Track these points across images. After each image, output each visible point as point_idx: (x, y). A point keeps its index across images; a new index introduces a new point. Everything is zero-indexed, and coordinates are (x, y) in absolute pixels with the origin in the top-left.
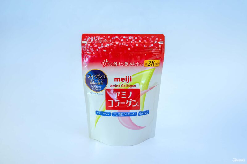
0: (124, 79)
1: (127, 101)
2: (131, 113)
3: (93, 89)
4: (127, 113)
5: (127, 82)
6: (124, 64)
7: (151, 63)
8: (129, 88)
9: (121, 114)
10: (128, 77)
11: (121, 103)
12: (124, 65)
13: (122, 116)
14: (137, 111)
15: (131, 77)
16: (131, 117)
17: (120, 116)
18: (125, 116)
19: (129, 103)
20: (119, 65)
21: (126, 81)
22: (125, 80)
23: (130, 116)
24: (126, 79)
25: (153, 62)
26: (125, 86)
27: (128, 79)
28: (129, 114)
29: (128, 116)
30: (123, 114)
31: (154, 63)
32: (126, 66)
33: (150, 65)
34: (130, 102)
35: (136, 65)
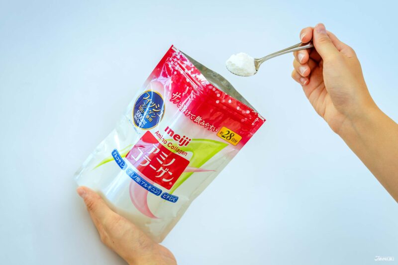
0: (179, 138)
1: (161, 169)
2: (154, 187)
3: (135, 117)
4: (149, 185)
5: (181, 144)
6: (194, 118)
7: (229, 135)
8: (177, 153)
9: (138, 179)
10: (187, 138)
11: (151, 166)
12: (193, 120)
13: (138, 183)
14: (164, 190)
15: (190, 140)
16: (149, 192)
17: (136, 181)
18: (143, 186)
19: (161, 171)
20: (187, 113)
21: (180, 142)
22: (179, 140)
23: (150, 190)
24: (182, 139)
25: (232, 135)
26: (173, 147)
27: (185, 141)
28: (150, 187)
29: (146, 188)
30: (141, 182)
31: (232, 137)
32: (195, 122)
33: (224, 137)
34: (164, 172)
35: (208, 128)
